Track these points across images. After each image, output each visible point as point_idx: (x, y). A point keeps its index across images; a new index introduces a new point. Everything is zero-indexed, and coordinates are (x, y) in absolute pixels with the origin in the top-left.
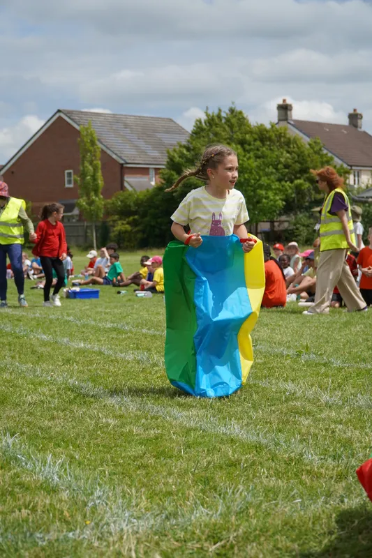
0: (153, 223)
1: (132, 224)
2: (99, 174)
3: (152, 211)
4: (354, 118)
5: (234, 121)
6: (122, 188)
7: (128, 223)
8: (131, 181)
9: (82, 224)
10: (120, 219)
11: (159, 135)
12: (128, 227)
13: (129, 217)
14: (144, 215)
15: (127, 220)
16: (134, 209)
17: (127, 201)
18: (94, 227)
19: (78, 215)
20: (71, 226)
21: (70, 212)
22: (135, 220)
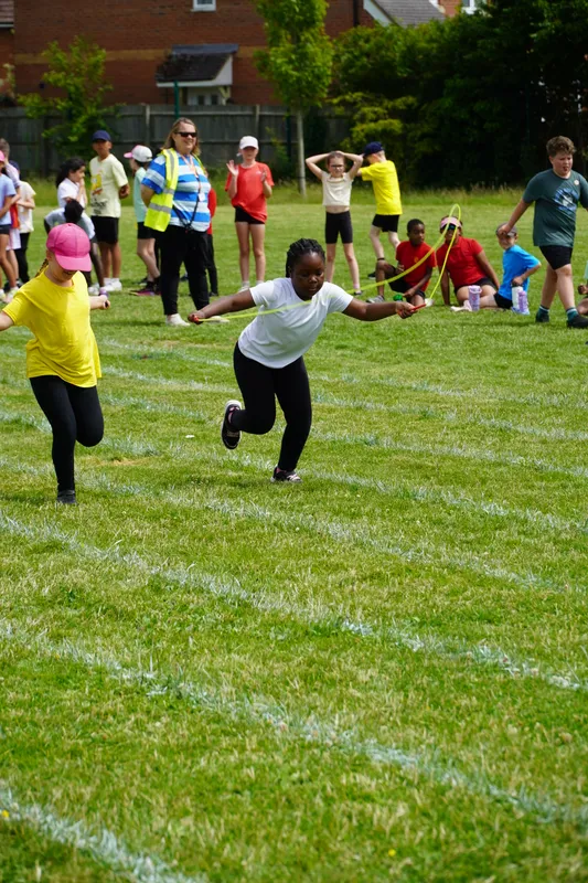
0: (463, 115)
1: (407, 116)
6: (357, 15)
7: (393, 113)
9: (248, 112)
10: (368, 101)
12: (396, 125)
13: (392, 97)
15: (388, 104)
16: (405, 75)
17: (383, 52)
18: (300, 124)
19: (233, 88)
20: (213, 116)
21: (210, 79)
22: (409, 106)
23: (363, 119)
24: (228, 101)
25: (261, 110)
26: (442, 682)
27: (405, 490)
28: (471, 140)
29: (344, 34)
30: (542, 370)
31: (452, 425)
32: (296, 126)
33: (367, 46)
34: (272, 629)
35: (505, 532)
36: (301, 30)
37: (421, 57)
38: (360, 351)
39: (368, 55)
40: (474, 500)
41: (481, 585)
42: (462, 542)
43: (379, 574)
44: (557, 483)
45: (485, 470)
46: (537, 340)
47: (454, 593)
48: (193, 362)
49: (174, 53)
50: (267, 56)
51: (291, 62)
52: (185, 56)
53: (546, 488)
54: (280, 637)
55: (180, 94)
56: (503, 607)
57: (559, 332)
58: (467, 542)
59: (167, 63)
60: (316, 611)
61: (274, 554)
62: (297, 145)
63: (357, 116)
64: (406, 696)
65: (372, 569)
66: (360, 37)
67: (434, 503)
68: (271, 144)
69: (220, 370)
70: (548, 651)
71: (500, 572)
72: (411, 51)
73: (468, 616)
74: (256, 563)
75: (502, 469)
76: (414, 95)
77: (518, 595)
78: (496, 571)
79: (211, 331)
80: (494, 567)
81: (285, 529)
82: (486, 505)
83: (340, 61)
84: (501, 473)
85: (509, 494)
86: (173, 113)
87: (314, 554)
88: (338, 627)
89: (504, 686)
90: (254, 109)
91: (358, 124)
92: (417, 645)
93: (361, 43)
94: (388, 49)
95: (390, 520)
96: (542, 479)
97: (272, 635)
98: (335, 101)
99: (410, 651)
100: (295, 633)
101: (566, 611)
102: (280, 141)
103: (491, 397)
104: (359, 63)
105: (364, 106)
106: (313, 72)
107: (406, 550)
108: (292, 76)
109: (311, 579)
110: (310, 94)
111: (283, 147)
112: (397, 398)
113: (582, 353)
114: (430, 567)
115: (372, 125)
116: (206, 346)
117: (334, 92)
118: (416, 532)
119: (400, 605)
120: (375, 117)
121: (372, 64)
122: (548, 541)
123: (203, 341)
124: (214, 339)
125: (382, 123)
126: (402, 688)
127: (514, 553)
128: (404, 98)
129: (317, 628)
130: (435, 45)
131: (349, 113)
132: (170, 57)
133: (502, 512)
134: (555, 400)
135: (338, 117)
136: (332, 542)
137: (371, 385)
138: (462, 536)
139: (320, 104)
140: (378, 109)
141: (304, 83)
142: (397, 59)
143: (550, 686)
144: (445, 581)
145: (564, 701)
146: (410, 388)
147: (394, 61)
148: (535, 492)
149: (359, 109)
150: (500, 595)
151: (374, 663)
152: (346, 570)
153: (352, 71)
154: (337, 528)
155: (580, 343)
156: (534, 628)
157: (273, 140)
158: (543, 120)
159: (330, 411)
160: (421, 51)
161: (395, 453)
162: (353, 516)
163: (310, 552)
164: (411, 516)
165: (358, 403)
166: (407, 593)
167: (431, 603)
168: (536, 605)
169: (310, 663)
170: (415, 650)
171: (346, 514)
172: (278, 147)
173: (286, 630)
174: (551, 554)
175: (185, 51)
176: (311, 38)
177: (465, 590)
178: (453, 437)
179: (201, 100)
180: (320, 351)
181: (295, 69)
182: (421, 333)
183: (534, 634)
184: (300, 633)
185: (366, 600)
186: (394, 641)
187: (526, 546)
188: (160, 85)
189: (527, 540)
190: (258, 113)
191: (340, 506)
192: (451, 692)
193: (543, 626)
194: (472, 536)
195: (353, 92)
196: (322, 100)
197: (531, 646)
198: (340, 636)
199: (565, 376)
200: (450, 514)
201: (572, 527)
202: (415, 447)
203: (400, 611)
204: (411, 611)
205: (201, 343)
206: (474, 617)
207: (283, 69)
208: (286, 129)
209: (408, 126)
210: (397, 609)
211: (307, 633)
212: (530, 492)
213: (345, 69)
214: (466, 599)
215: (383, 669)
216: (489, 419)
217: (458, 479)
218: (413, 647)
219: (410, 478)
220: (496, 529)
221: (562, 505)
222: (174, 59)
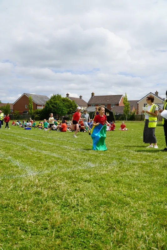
1: (39, 116)
2: (32, 106)
4: (81, 97)
5: (58, 97)
6: (37, 109)
8: (38, 107)
10: (36, 115)
11: (44, 99)
12: (38, 116)
13: (38, 114)
14: (41, 114)
37: (40, 112)
39: (37, 111)
175: (25, 111)
188: (23, 113)
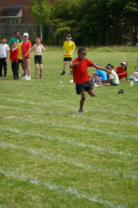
0: (88, 25)
1: (72, 26)
3: (87, 16)
7: (68, 25)
9: (27, 25)
10: (60, 21)
13: (68, 20)
15: (67, 22)
16: (71, 14)
17: (65, 7)
18: (41, 28)
19: (22, 18)
20: (17, 26)
21: (16, 15)
22: (73, 23)
23: (59, 27)
24: (21, 22)
25: (30, 24)
26: (56, 200)
27: (56, 139)
28: (91, 32)
29: (54, 2)
30: (104, 101)
31: (74, 119)
32: (40, 29)
33: (61, 5)
34: (9, 182)
35: (84, 152)
36: (41, 1)
37: (76, 8)
38: (51, 96)
39: (61, 8)
40: (76, 142)
41: (74, 169)
42: (70, 155)
43: (44, 166)
44: (101, 137)
45: (81, 132)
46: (103, 92)
47: (65, 171)
48: (2, 99)
49: (5, 8)
50: (31, 9)
51: (38, 10)
52: (9, 9)
53: (98, 138)
54: (11, 185)
55: (7, 20)
56: (79, 176)
57: (110, 90)
58: (72, 155)
59: (3, 11)
60: (23, 177)
61: (14, 159)
62: (40, 34)
63: (57, 26)
64: (45, 205)
65: (42, 163)
66: (58, 3)
67: (64, 143)
68: (33, 34)
69: (9, 102)
70: (90, 190)
71: (80, 165)
72: (73, 7)
73: (68, 179)
74: (8, 162)
75: (86, 132)
76: (74, 20)
77: (85, 172)
78: (79, 164)
79: (9, 90)
80: (79, 163)
81: (19, 151)
82: (80, 143)
83: (53, 10)
84: (86, 134)
85: (87, 140)
86: (5, 25)
87: (26, 159)
88: (29, 182)
89: (75, 201)
90: (28, 24)
91: (58, 28)
92: (51, 188)
93: (59, 4)
94: (66, 6)
95: (51, 148)
96: (98, 135)
97: (9, 185)
98: (51, 22)
99: (49, 190)
100: (16, 184)
101: (98, 177)
102: (35, 33)
103: (87, 110)
104: (58, 10)
105: (59, 23)
106: (44, 13)
107: (53, 158)
108: (38, 14)
109: (23, 167)
110: (44, 19)
111: (36, 35)
112: (59, 110)
113: (116, 96)
114: (59, 163)
115: (62, 29)
116: (6, 94)
117: (51, 19)
118: (57, 152)
119: (49, 175)
120: (63, 27)
121: (62, 11)
122: (96, 155)
123: (6, 93)
124: (9, 92)
125: (65, 28)
126: (44, 202)
127: (85, 159)
128: (71, 21)
129: (22, 183)
130: (80, 5)
131: (55, 25)
132: (4, 9)
133: (84, 146)
134: (106, 111)
135: (52, 26)
136: (32, 155)
137: (52, 106)
138: (71, 153)
139: (47, 23)
140: (64, 24)
141: (42, 17)
142: (69, 9)
143: (89, 201)
144: (63, 168)
145: (93, 206)
146: (63, 107)
147: (68, 9)
148: (95, 139)
149: (58, 24)
150: (79, 172)
151: (37, 193)
152: (34, 164)
153: (56, 13)
154: (33, 151)
155: (116, 93)
156: (87, 182)
157: (34, 33)
158: (112, 26)
159: (39, 114)
160: (76, 7)
161: (55, 127)
162: (40, 147)
163: (25, 158)
164: (57, 147)
165: (47, 112)
166: (51, 171)
167: (58, 174)
168: (89, 175)
169: (18, 193)
170: (51, 189)
171: (38, 146)
172: (35, 35)
173: (13, 183)
174: (96, 159)
175: (8, 7)
176: (43, 3)
177: (69, 170)
178: (74, 122)
179: (13, 22)
180: (39, 96)
181: (39, 12)
182: (69, 91)
183: (87, 184)
184: (17, 184)
185: (38, 173)
186: (45, 186)
187: (90, 156)
188: (2, 17)
189: (90, 154)
190: (29, 25)
191: (36, 144)
192: (59, 203)
193: (90, 182)
194: (74, 153)
195: (57, 19)
196: (47, 21)
197: (85, 188)
198: (29, 185)
199: (110, 103)
200: (68, 146)
201: (104, 150)
202: (61, 126)
203: (48, 177)
204: (52, 177)
205: (5, 94)
206: (70, 179)
207: (36, 12)
208: (38, 30)
209: (72, 29)
210: (47, 176)
211: (19, 184)
212: (93, 139)
213: (54, 13)
214: (69, 173)
215: (40, 195)
216: (85, 117)
217: (72, 135)
218: (50, 188)
219: (58, 135)
220: (82, 151)
221: (102, 143)
222: (5, 10)
